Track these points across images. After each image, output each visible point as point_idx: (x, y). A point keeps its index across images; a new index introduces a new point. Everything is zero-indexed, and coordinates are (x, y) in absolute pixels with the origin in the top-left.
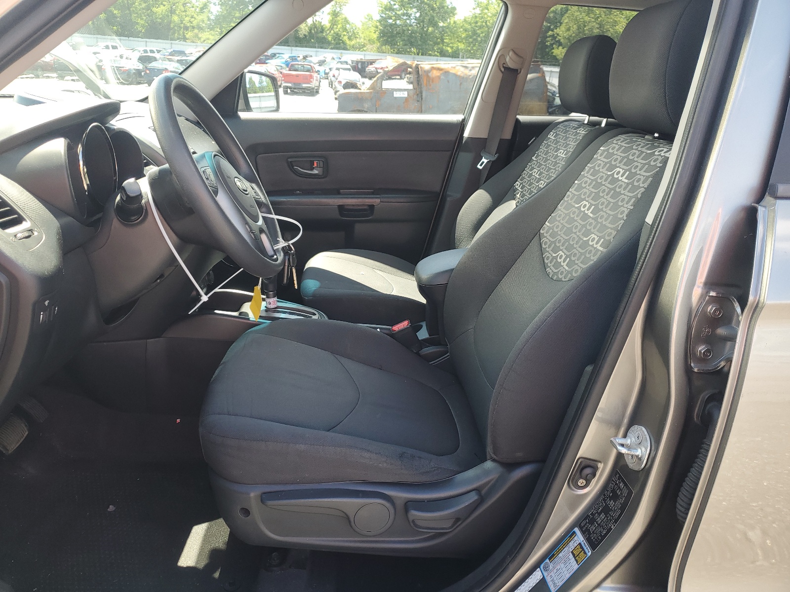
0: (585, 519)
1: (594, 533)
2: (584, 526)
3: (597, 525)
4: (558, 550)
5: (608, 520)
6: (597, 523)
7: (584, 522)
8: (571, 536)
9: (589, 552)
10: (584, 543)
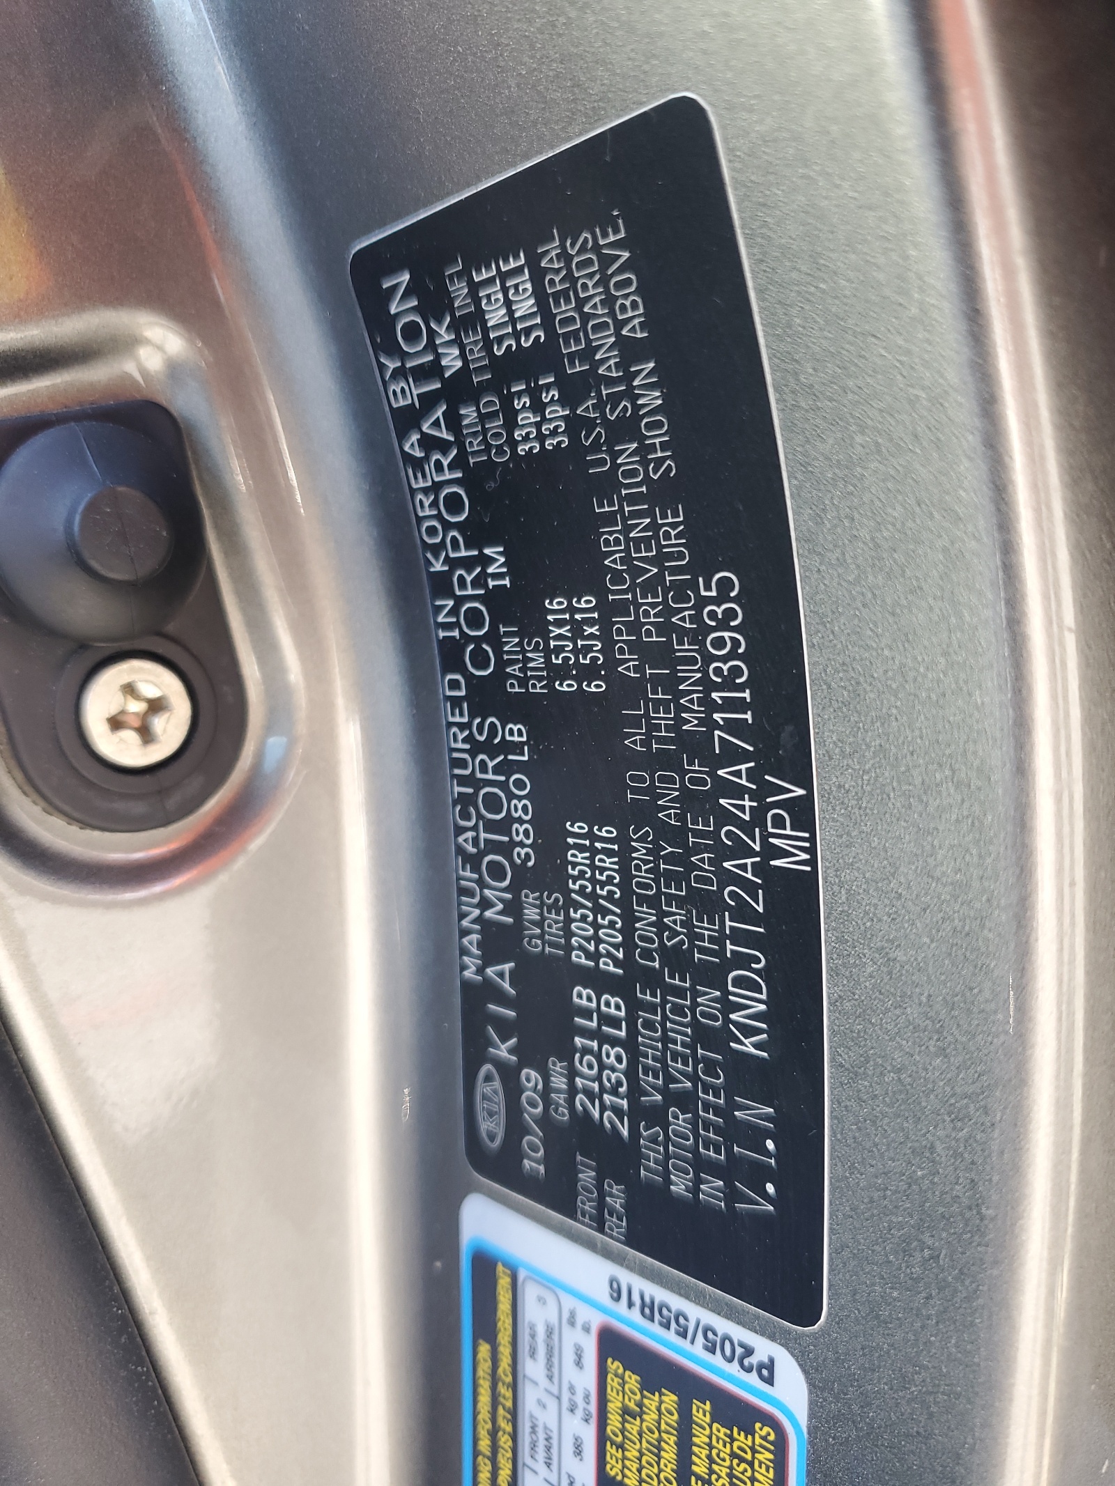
0: (475, 1052)
1: (657, 1117)
2: (515, 1127)
3: (614, 1005)
4: (485, 1444)
5: (677, 835)
6: (600, 981)
7: (490, 1089)
8: (486, 1328)
9: (767, 1372)
10: (649, 1309)
